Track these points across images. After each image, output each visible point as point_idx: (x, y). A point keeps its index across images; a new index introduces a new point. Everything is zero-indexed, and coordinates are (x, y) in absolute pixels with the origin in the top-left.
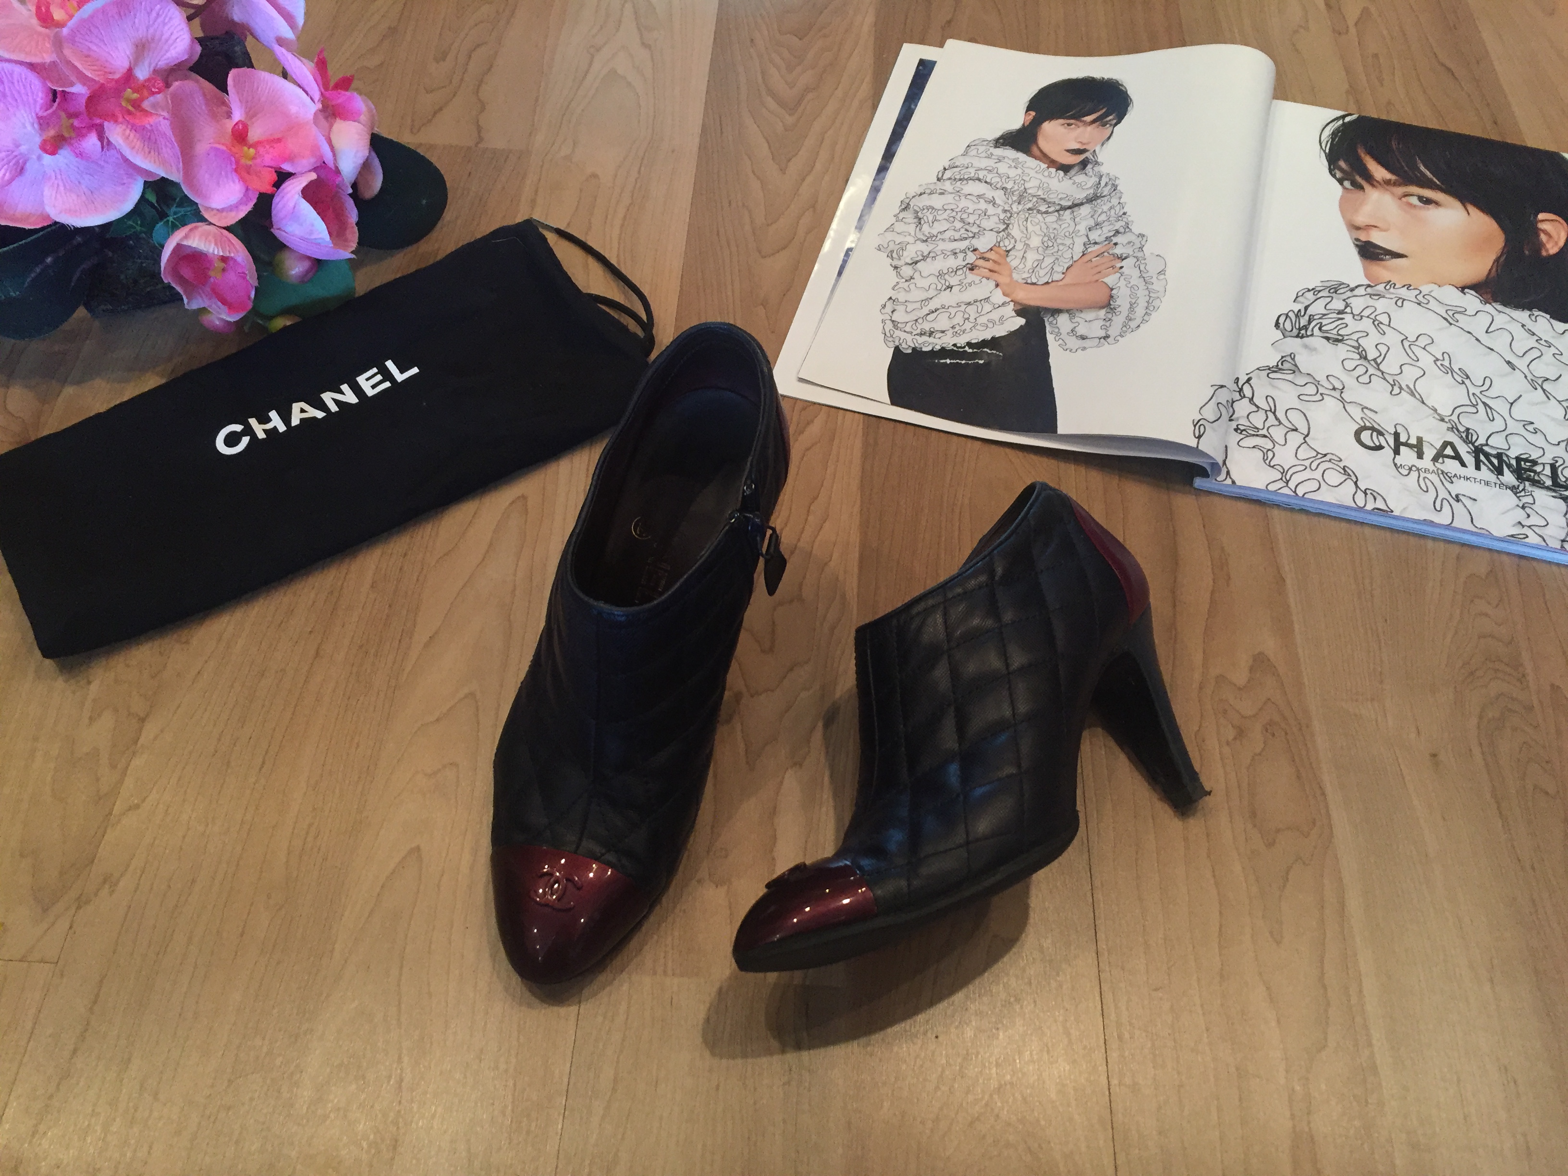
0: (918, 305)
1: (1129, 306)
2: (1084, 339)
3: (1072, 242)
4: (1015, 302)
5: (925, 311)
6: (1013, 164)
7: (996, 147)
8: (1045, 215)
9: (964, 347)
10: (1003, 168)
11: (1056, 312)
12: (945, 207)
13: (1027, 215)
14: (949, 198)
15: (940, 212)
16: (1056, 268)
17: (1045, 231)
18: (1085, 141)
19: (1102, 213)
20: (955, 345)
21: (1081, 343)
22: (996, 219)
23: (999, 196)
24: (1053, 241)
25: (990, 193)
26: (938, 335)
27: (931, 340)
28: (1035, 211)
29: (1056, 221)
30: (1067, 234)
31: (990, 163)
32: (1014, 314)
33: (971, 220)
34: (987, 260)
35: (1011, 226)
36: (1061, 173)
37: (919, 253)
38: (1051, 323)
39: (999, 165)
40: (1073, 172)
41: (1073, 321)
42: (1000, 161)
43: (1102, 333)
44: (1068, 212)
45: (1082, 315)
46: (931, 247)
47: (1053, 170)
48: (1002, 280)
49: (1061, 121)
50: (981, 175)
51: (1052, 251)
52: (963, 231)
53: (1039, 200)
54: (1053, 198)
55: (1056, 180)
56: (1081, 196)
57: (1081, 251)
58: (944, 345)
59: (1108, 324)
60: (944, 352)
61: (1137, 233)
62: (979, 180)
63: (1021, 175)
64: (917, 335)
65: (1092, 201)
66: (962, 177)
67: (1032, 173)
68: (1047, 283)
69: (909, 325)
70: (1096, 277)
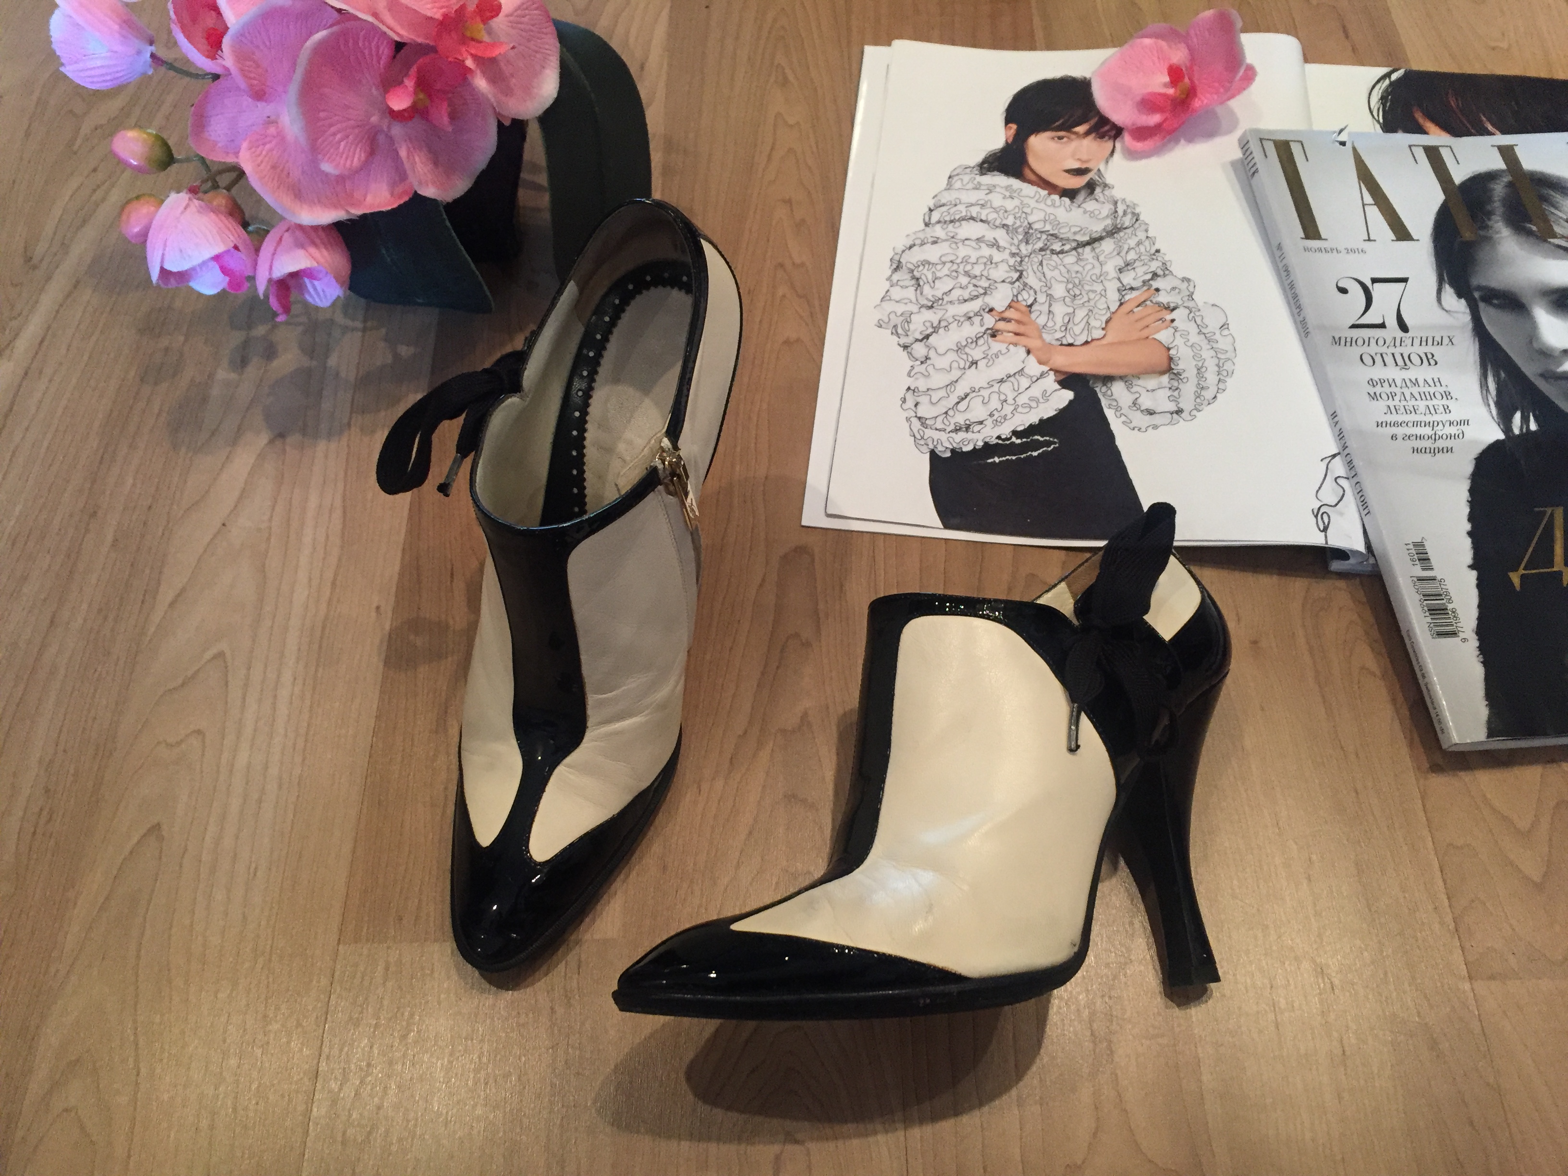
0: (942, 393)
1: (1195, 371)
2: (1151, 414)
3: (1103, 288)
4: (1057, 372)
5: (954, 399)
6: (1008, 194)
7: (982, 174)
8: (1060, 256)
9: (1011, 438)
10: (997, 200)
11: (1108, 379)
12: (943, 259)
13: (1040, 258)
14: (943, 248)
15: (939, 267)
16: (1093, 323)
17: (1066, 275)
18: (1084, 157)
19: (1129, 249)
20: (999, 437)
21: (1148, 420)
22: (1003, 267)
23: (1001, 236)
24: (1080, 287)
25: (990, 234)
26: (977, 428)
27: (969, 435)
28: (1048, 252)
29: (1077, 262)
30: (1094, 278)
31: (980, 195)
32: (1058, 387)
33: (977, 270)
34: (1008, 320)
35: (1024, 273)
36: (1066, 200)
37: (928, 324)
38: (1104, 395)
39: (990, 197)
40: (1081, 197)
41: (1132, 390)
42: (991, 192)
43: (1172, 407)
44: (1088, 249)
45: (1140, 382)
46: (940, 314)
47: (1056, 197)
48: (1034, 343)
49: (1048, 134)
50: (974, 211)
51: (1081, 302)
52: (971, 287)
53: (1049, 237)
54: (1064, 232)
55: (1062, 209)
56: (1097, 228)
57: (1117, 299)
58: (987, 440)
59: (1176, 393)
60: (988, 449)
61: (1180, 276)
62: (972, 218)
63: (1021, 207)
64: (951, 431)
65: (1113, 234)
66: (952, 218)
67: (1033, 203)
68: (1087, 343)
69: (940, 419)
70: (1145, 333)
